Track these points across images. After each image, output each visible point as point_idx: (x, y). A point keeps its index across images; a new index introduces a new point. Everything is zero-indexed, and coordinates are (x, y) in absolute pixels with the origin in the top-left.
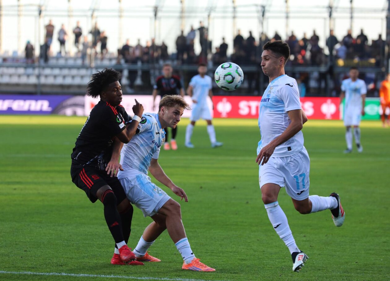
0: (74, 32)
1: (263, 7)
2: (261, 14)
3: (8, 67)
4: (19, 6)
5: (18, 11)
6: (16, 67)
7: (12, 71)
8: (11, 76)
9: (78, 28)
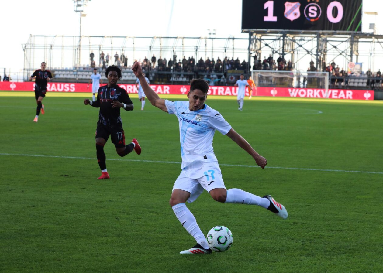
0: (115, 56)
1: (197, 47)
2: (196, 50)
3: (85, 72)
4: (90, 45)
5: (90, 47)
6: (89, 72)
7: (87, 73)
8: (86, 75)
9: (117, 54)
